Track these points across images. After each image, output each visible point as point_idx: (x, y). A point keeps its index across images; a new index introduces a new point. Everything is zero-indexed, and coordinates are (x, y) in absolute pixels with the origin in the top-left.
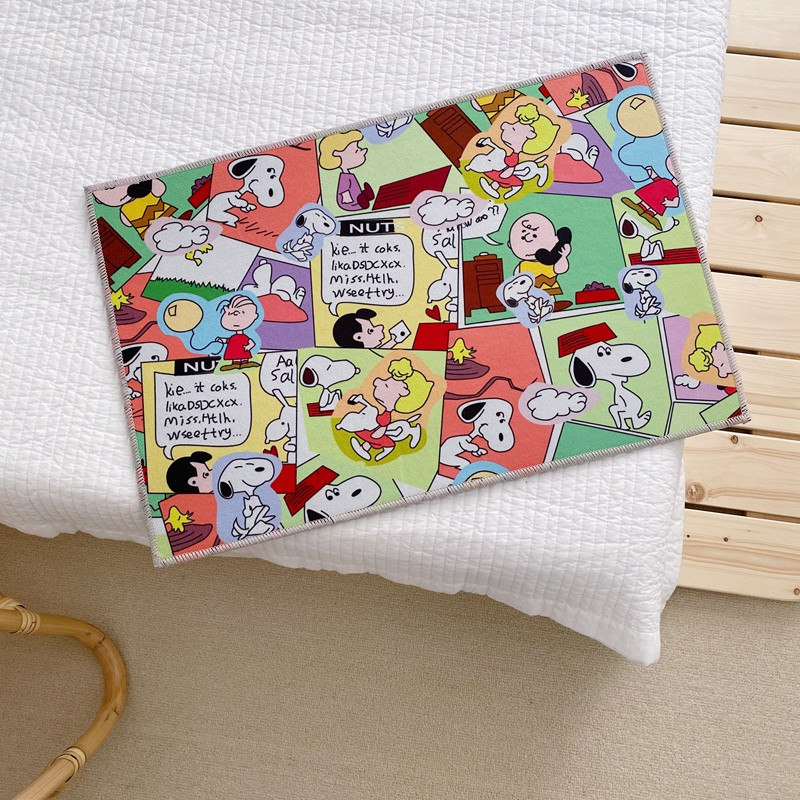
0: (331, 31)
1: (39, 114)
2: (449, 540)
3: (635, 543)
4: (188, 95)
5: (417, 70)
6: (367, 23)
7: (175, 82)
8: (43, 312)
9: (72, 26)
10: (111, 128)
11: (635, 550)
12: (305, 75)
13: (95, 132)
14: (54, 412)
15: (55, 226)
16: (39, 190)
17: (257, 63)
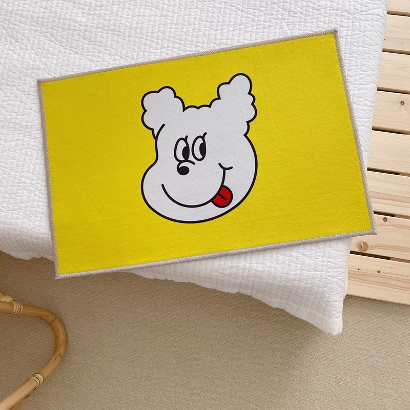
1: (25, 41)
3: (329, 272)
4: (102, 32)
5: (221, 21)
7: (95, 26)
8: (25, 143)
10: (62, 49)
11: (328, 276)
12: (163, 23)
13: (54, 51)
14: (29, 195)
15: (32, 99)
16: (25, 81)
17: (138, 16)
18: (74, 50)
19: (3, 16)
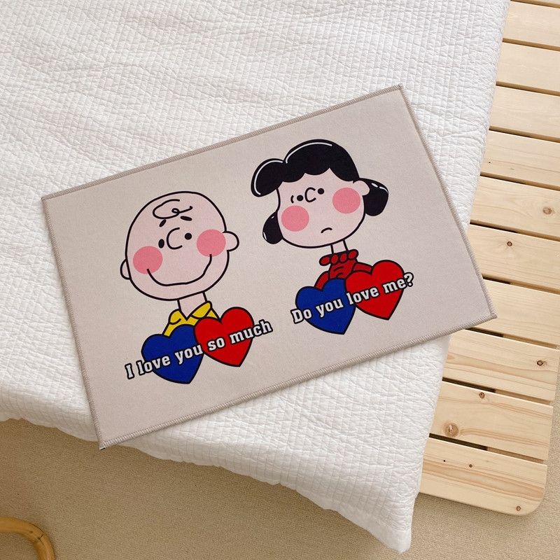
0: (226, 102)
1: (29, 140)
2: (269, 452)
3: (397, 467)
4: (127, 136)
6: (249, 99)
7: (119, 127)
8: (14, 270)
9: (58, 86)
10: (75, 153)
11: (396, 472)
12: (205, 129)
13: (63, 154)
14: (12, 338)
15: (30, 214)
16: (22, 190)
17: (174, 119)
18: (90, 155)
19: (4, 108)
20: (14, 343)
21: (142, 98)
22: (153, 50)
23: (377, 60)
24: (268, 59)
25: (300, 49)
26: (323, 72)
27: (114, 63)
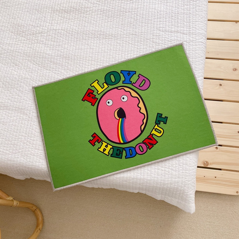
0: (98, 40)
1: (20, 65)
3: (186, 178)
4: (60, 59)
5: (121, 50)
6: (107, 37)
7: (56, 55)
8: (21, 118)
9: (29, 42)
10: (40, 68)
12: (91, 52)
13: (35, 69)
14: (24, 145)
15: (25, 94)
16: (20, 85)
17: (78, 49)
18: (46, 68)
20: (25, 147)
21: (64, 42)
22: (66, 23)
23: (158, 16)
24: (113, 20)
25: (126, 15)
26: (136, 23)
27: (51, 30)
